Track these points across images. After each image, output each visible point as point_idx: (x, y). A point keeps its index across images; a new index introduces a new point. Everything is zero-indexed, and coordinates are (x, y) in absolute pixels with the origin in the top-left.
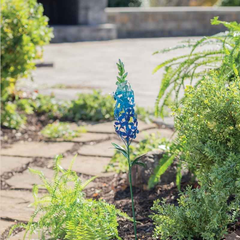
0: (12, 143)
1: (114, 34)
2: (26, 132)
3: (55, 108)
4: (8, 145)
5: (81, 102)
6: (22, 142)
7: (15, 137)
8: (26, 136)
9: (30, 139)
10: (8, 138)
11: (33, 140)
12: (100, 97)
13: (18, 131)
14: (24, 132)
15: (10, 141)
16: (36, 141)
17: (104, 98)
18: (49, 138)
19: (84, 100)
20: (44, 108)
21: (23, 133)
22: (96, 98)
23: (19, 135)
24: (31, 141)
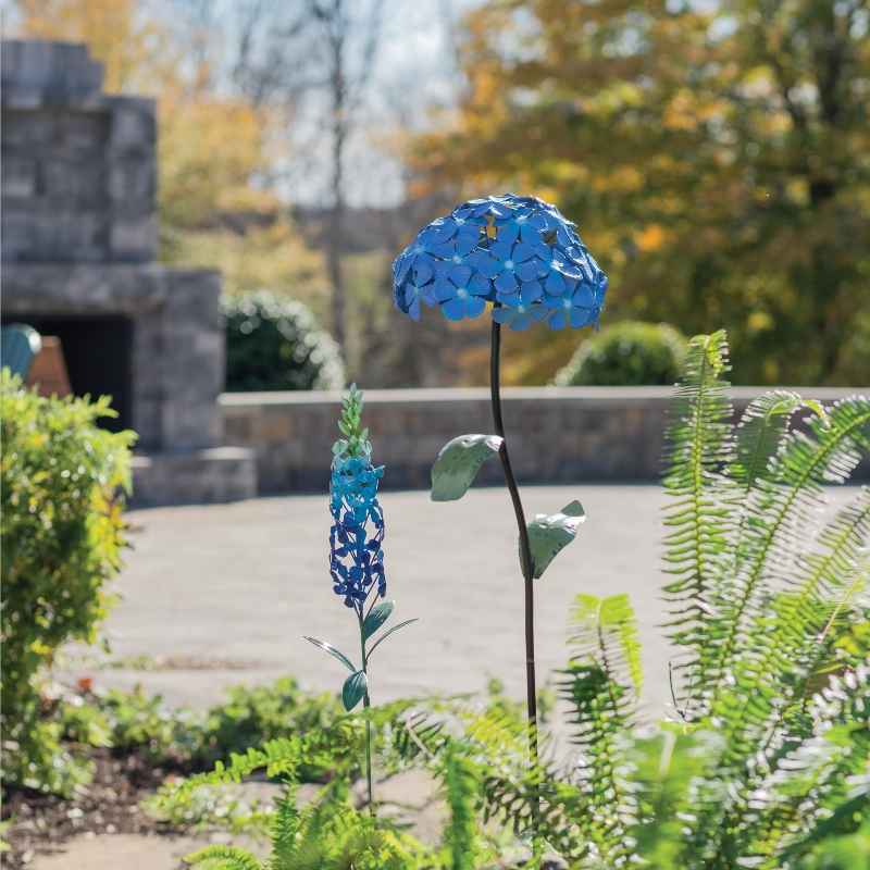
0: (61, 840)
1: (248, 479)
2: (95, 808)
3: (167, 732)
4: (54, 846)
5: (244, 713)
6: (90, 835)
7: (68, 820)
8: (98, 819)
9: (111, 828)
10: (49, 825)
11: (120, 830)
12: (300, 699)
13: (73, 804)
14: (90, 807)
15: (54, 832)
16: (131, 831)
17: (311, 702)
18: (167, 823)
19: (251, 706)
20: (135, 732)
21: (86, 811)
22: (289, 702)
23: (75, 814)
24: (114, 833)
